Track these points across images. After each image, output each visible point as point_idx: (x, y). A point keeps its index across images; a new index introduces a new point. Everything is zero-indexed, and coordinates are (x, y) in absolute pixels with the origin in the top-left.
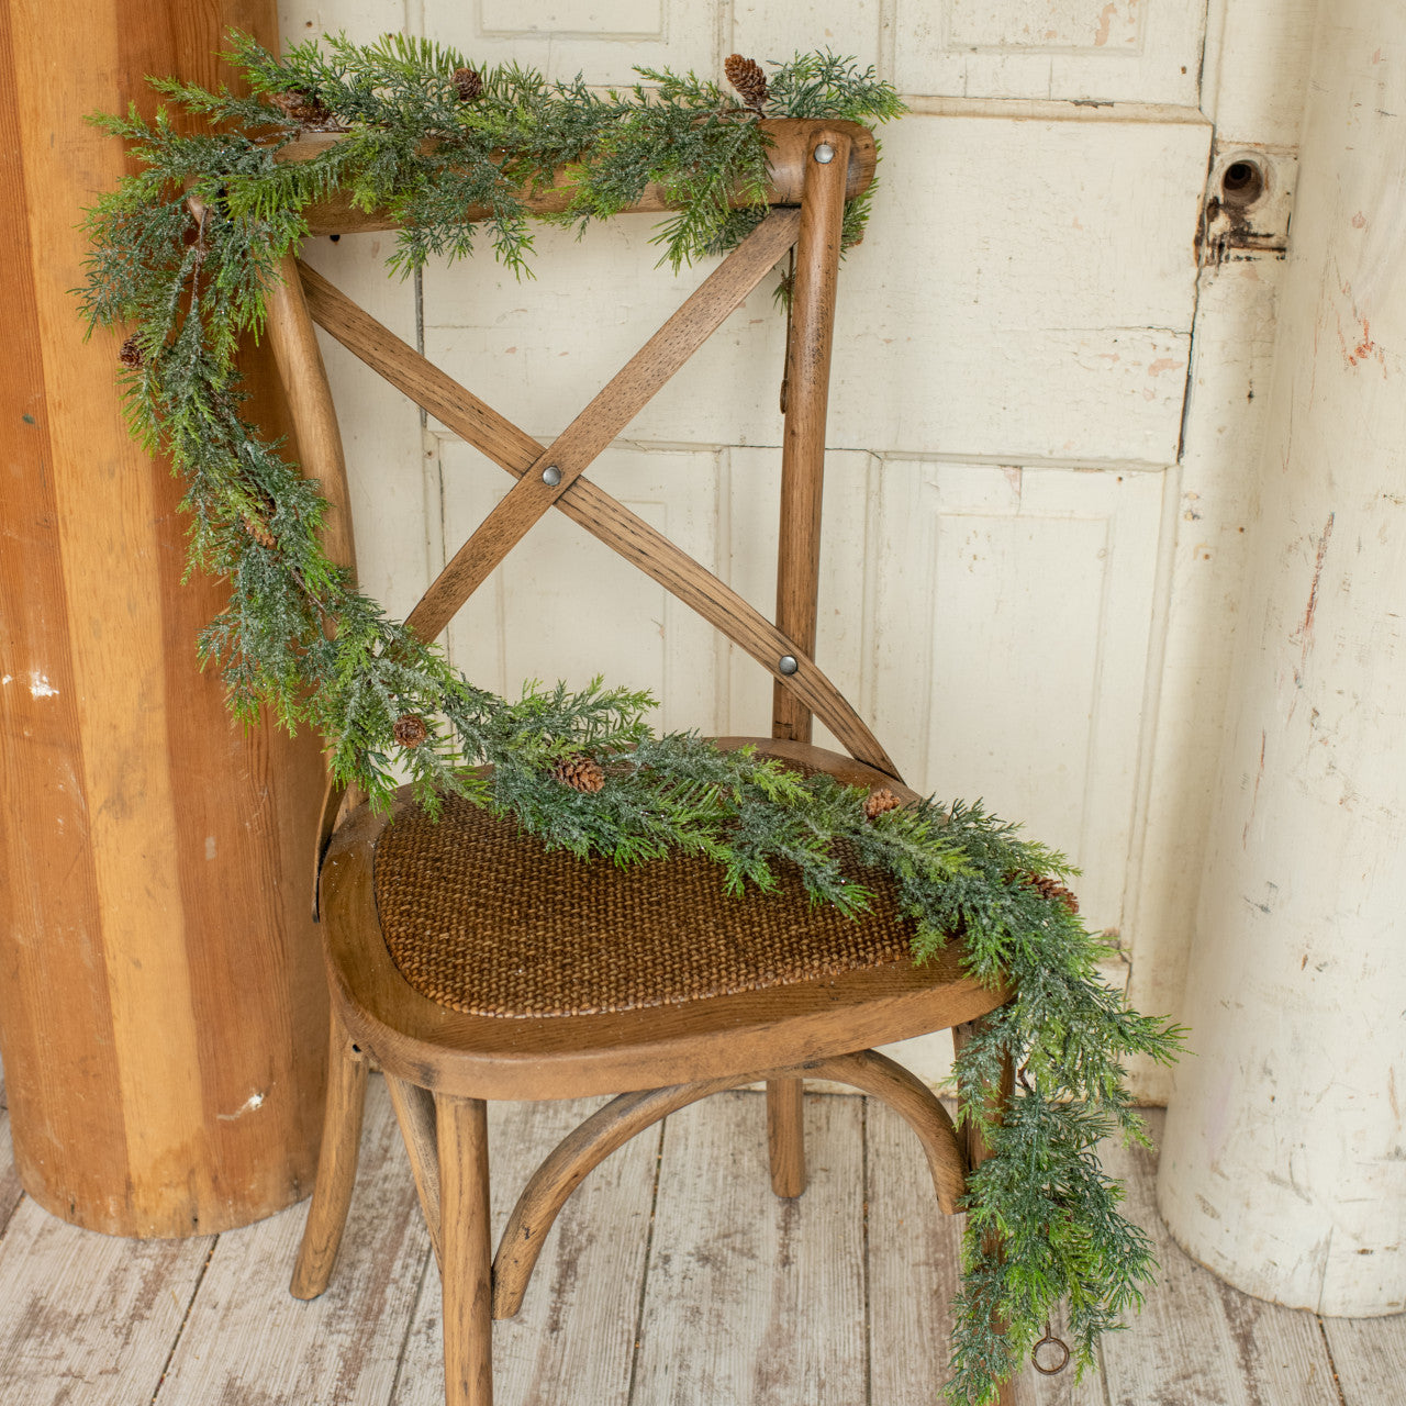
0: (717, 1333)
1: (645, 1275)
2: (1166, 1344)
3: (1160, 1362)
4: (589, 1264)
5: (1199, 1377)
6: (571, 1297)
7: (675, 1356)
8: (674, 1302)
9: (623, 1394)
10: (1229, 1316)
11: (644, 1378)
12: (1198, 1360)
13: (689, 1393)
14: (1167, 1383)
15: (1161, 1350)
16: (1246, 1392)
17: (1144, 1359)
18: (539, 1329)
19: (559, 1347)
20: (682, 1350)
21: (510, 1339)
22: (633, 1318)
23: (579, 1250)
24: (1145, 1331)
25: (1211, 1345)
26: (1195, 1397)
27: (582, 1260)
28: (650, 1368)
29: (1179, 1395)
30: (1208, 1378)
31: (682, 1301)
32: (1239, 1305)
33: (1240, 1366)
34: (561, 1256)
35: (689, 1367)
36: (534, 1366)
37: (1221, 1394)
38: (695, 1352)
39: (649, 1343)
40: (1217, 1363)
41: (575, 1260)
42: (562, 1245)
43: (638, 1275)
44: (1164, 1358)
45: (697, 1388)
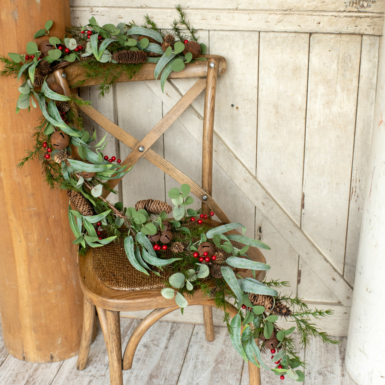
0: (207, 351)
1: (191, 336)
2: (322, 359)
3: (320, 363)
4: (177, 334)
5: (329, 368)
6: (171, 341)
7: (195, 356)
8: (197, 344)
9: (181, 364)
10: (340, 353)
11: (187, 361)
12: (329, 363)
13: (197, 365)
14: (320, 369)
15: (321, 361)
16: (341, 372)
17: (316, 363)
18: (162, 348)
19: (167, 353)
20: (198, 355)
21: (155, 350)
22: (186, 347)
23: (175, 330)
24: (317, 356)
25: (334, 360)
26: (327, 372)
27: (176, 332)
28: (189, 359)
29: (323, 372)
30: (332, 368)
31: (200, 343)
32: (343, 351)
33: (340, 366)
34: (170, 331)
35: (198, 359)
36: (159, 357)
37: (334, 372)
38: (201, 356)
39: (189, 353)
40: (335, 364)
41: (174, 332)
42: (171, 329)
43: (189, 336)
44: (321, 363)
45: (199, 364)
